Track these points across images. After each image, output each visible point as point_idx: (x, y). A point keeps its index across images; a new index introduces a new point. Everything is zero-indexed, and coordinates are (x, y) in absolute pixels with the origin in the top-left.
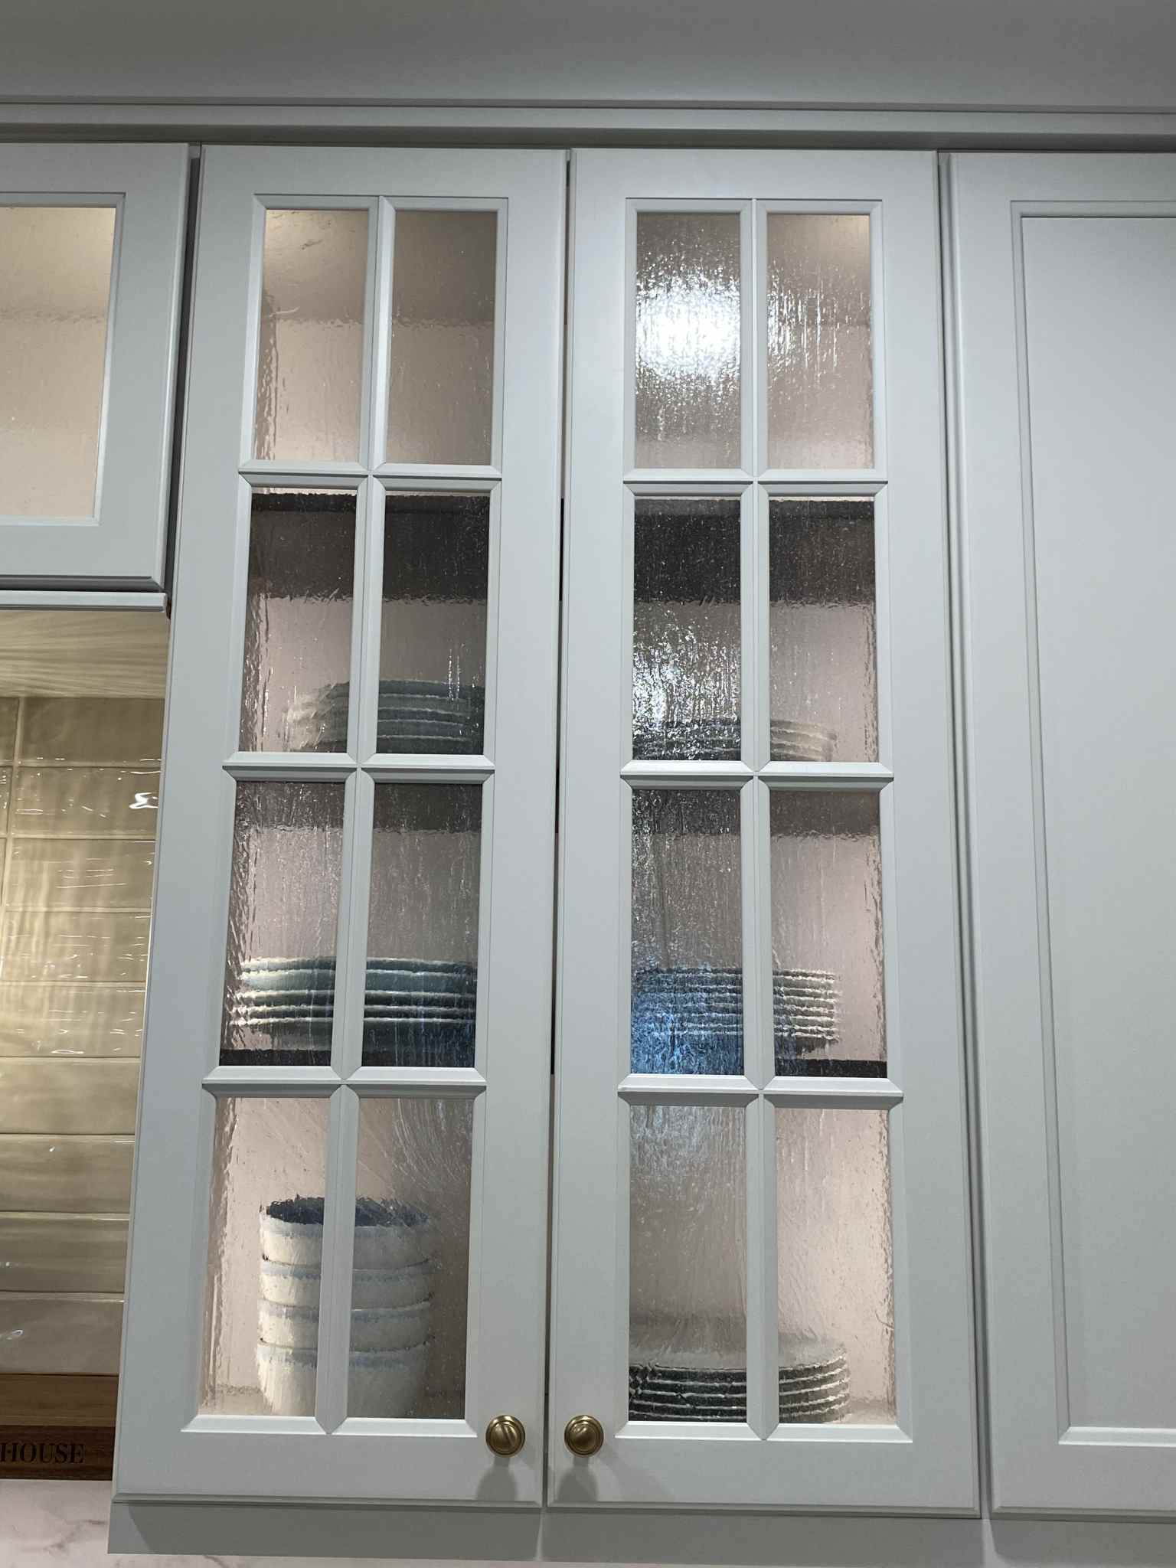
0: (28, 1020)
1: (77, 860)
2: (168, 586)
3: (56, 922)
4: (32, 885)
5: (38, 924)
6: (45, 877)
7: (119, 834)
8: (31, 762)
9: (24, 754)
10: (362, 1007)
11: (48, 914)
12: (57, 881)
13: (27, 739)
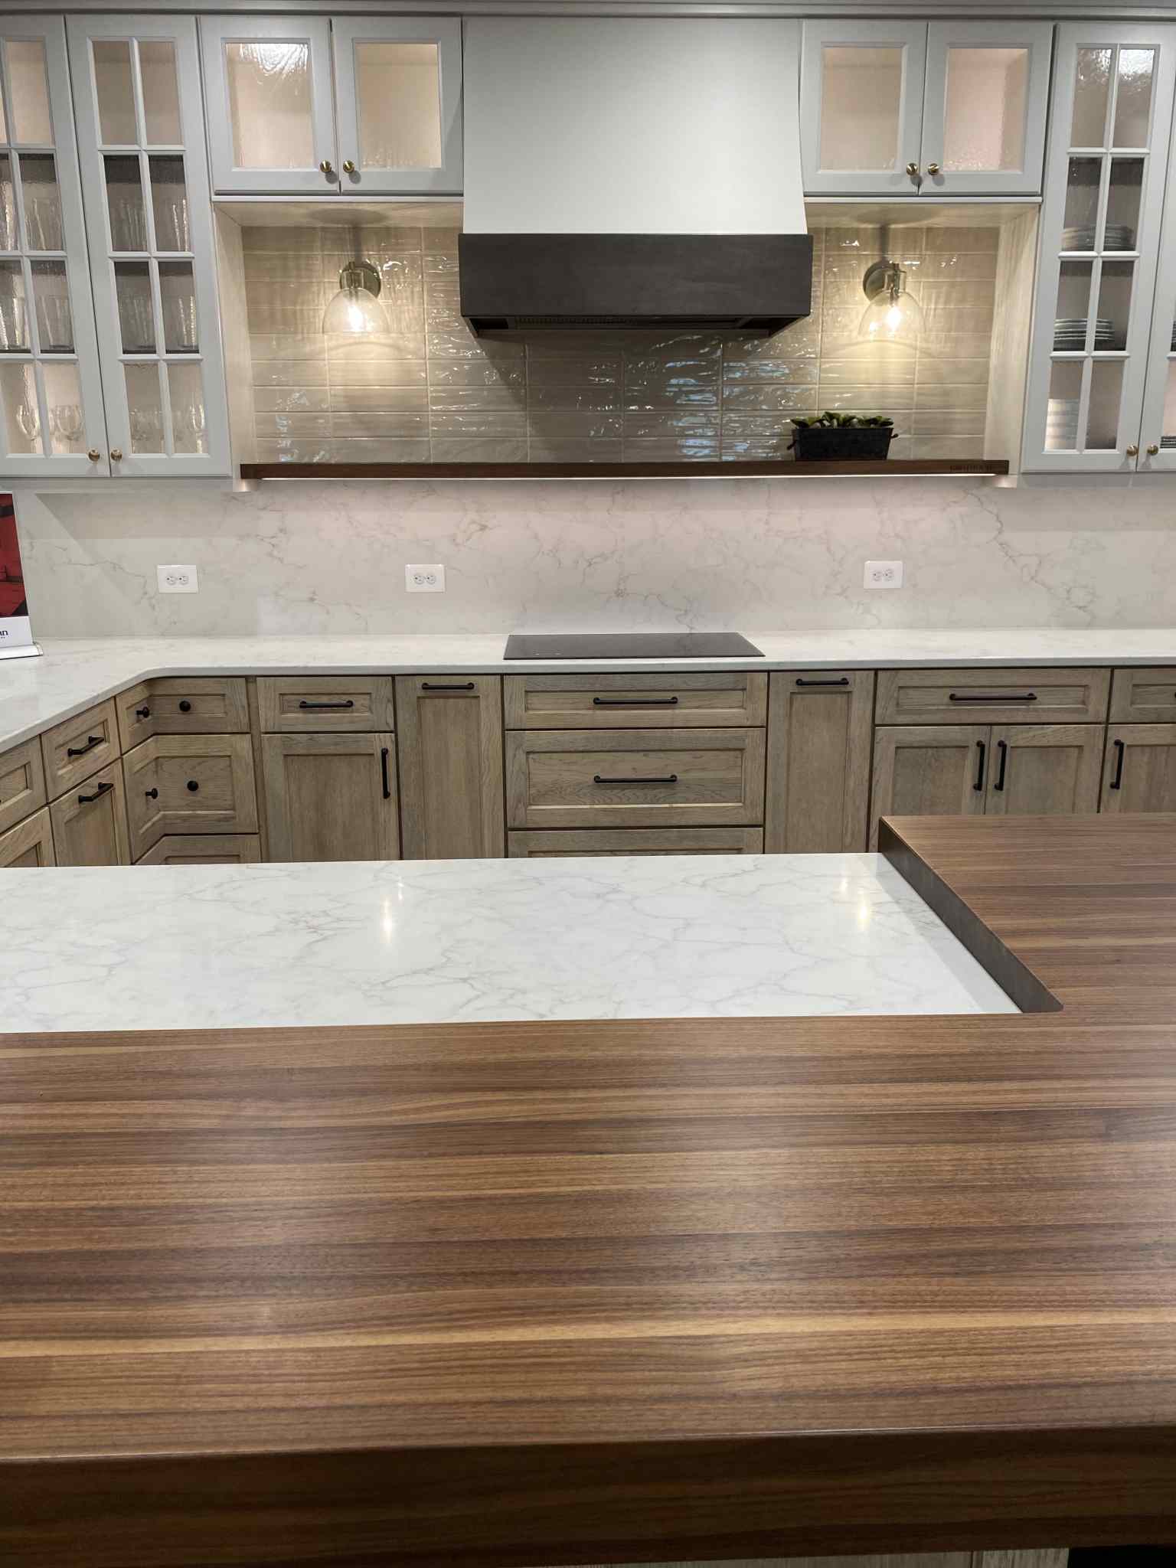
0: (930, 345)
1: (944, 289)
2: (1041, 195)
3: (937, 311)
4: (930, 299)
5: (932, 312)
6: (934, 296)
7: (959, 279)
8: (929, 253)
9: (926, 250)
10: (1095, 334)
11: (935, 309)
12: (938, 297)
13: (927, 244)
